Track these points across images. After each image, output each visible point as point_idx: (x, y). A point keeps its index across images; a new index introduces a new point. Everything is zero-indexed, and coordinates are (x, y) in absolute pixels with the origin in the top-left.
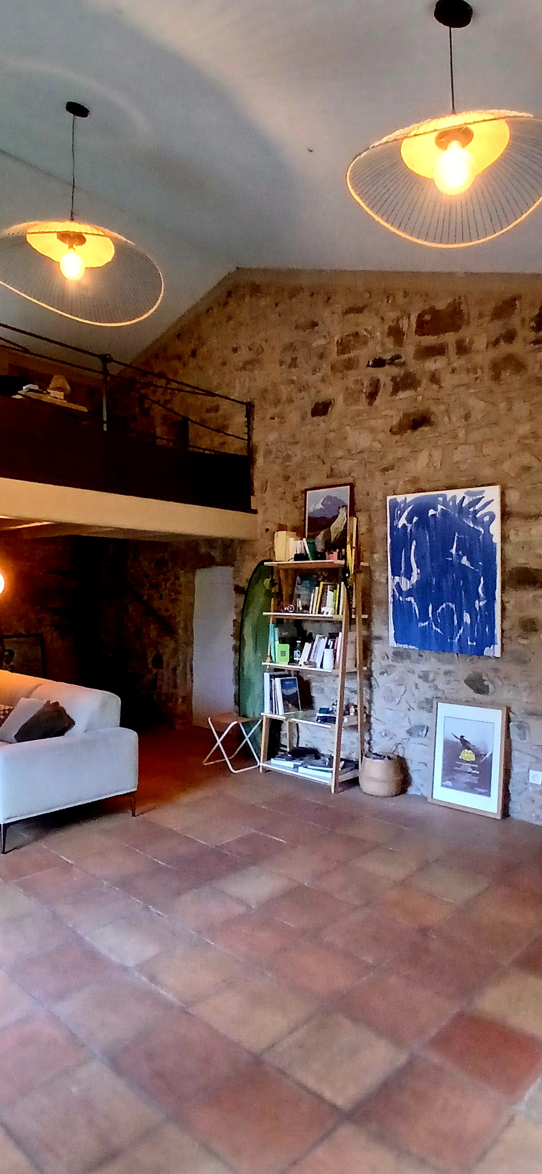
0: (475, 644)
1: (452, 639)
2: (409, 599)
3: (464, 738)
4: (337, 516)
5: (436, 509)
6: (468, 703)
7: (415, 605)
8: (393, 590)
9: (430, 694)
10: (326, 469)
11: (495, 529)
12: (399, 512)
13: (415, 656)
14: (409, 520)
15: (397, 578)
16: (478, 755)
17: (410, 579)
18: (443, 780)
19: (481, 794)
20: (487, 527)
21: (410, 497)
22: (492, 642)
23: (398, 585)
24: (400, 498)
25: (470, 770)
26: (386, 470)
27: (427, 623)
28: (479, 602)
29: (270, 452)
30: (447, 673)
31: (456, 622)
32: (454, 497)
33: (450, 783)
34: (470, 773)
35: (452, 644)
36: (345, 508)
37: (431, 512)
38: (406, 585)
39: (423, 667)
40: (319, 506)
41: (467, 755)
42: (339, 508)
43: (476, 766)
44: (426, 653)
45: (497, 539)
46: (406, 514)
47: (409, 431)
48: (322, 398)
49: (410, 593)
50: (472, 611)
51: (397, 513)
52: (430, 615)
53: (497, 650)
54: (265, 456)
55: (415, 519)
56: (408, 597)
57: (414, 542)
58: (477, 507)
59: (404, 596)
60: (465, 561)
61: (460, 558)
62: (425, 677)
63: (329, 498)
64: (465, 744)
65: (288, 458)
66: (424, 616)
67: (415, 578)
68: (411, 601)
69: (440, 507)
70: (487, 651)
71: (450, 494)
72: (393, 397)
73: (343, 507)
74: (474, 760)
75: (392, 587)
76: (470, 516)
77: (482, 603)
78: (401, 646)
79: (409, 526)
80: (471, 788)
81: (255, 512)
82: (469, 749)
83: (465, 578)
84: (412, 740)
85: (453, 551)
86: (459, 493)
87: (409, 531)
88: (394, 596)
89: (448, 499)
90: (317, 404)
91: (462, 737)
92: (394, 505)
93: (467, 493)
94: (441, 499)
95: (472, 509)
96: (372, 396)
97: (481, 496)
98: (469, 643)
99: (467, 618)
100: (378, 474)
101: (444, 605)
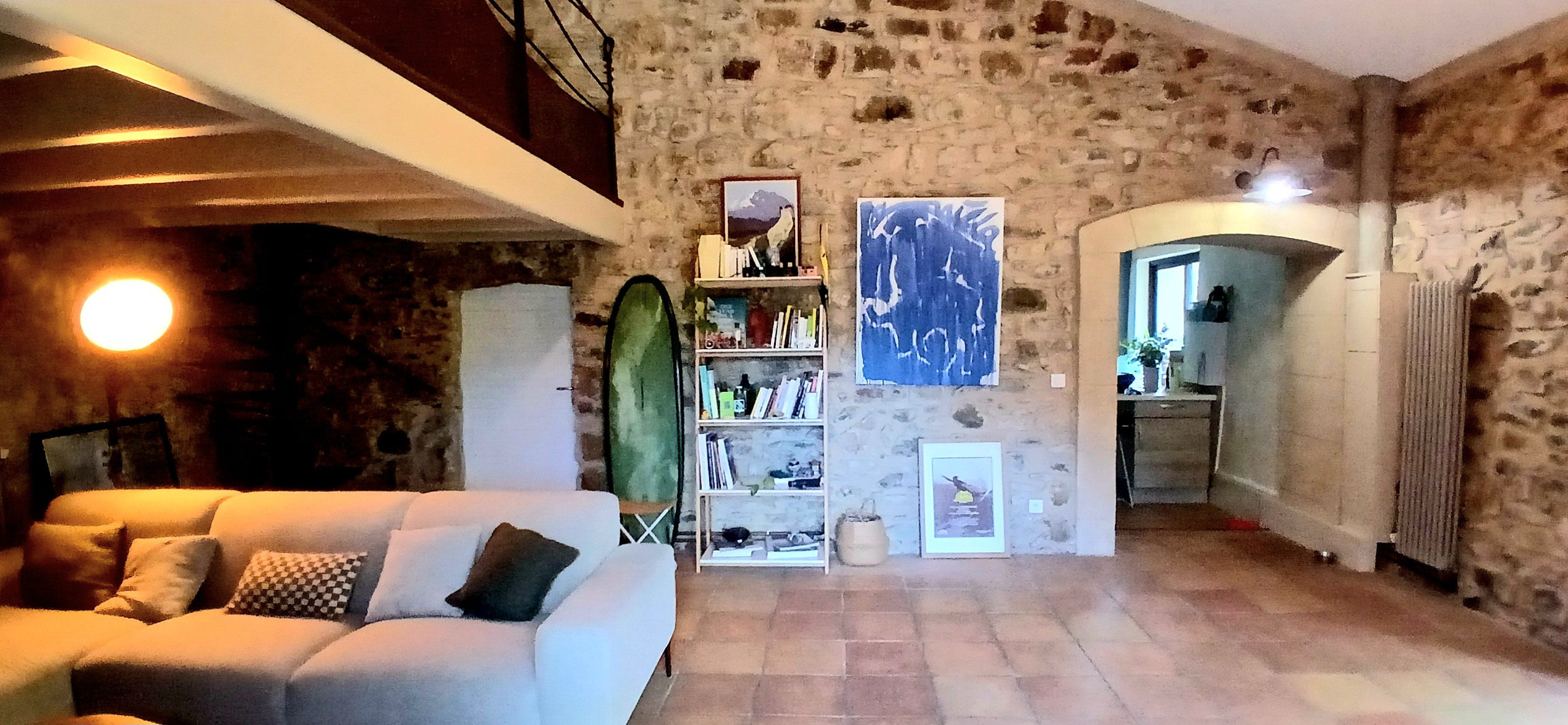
0: (969, 373)
1: (942, 368)
2: (885, 325)
3: (958, 479)
4: (779, 218)
5: (925, 219)
6: (957, 439)
7: (893, 332)
8: (864, 315)
9: (911, 436)
10: (748, 152)
11: (998, 245)
12: (875, 219)
13: (888, 392)
14: (890, 229)
15: (869, 301)
16: (975, 495)
17: (887, 301)
18: (936, 530)
19: (983, 535)
20: (988, 242)
21: (892, 202)
22: (989, 369)
23: (871, 310)
24: (877, 202)
25: (968, 512)
26: (848, 164)
27: (909, 353)
28: (977, 325)
29: (646, 118)
30: (931, 409)
31: (947, 350)
32: (951, 207)
33: (945, 532)
34: (968, 515)
35: (941, 375)
36: (789, 209)
37: (919, 222)
38: (881, 308)
39: (900, 404)
40: (747, 203)
41: (964, 497)
42: (781, 208)
43: (975, 507)
44: (904, 389)
45: (999, 257)
46: (883, 223)
47: (879, 120)
48: (742, 55)
49: (887, 318)
50: (967, 337)
51: (872, 220)
52: (914, 343)
53: (994, 378)
54: (636, 124)
55: (897, 229)
56: (885, 322)
57: (895, 257)
58: (978, 220)
59: (878, 321)
60: (960, 280)
61: (955, 276)
62: (903, 417)
63: (761, 193)
64: (959, 485)
65: (678, 131)
66: (906, 346)
67: (894, 299)
68: (888, 329)
69: (931, 217)
70: (984, 380)
71: (944, 202)
72: (857, 74)
73: (786, 207)
74: (972, 501)
75: (862, 310)
76: (969, 229)
77: (980, 328)
78: (873, 382)
79: (889, 237)
80: (970, 531)
81: (620, 203)
82: (965, 489)
83: (961, 300)
84: (886, 491)
85: (947, 268)
86: (956, 203)
87: (888, 242)
88: (864, 323)
89: (942, 208)
90: (733, 63)
91: (956, 478)
92: (869, 210)
93: (966, 203)
94: (932, 207)
95: (971, 222)
96: (825, 66)
97: (982, 208)
98: (963, 373)
99: (961, 345)
100: (835, 168)
101: (933, 331)
